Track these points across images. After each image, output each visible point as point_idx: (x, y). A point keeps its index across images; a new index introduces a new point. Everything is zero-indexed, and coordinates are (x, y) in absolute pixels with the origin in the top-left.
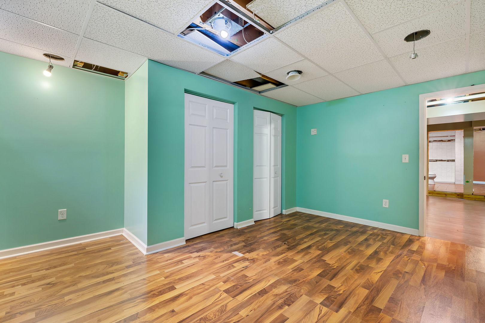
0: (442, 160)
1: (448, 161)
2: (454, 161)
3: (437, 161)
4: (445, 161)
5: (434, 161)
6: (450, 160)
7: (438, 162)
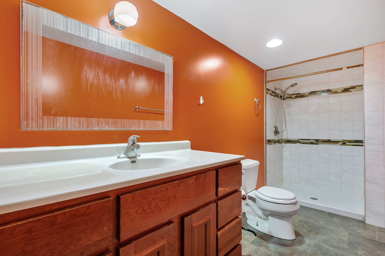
0: (329, 141)
1: (344, 143)
2: (359, 143)
3: (317, 142)
4: (336, 142)
5: (312, 143)
6: (350, 142)
7: (321, 146)
